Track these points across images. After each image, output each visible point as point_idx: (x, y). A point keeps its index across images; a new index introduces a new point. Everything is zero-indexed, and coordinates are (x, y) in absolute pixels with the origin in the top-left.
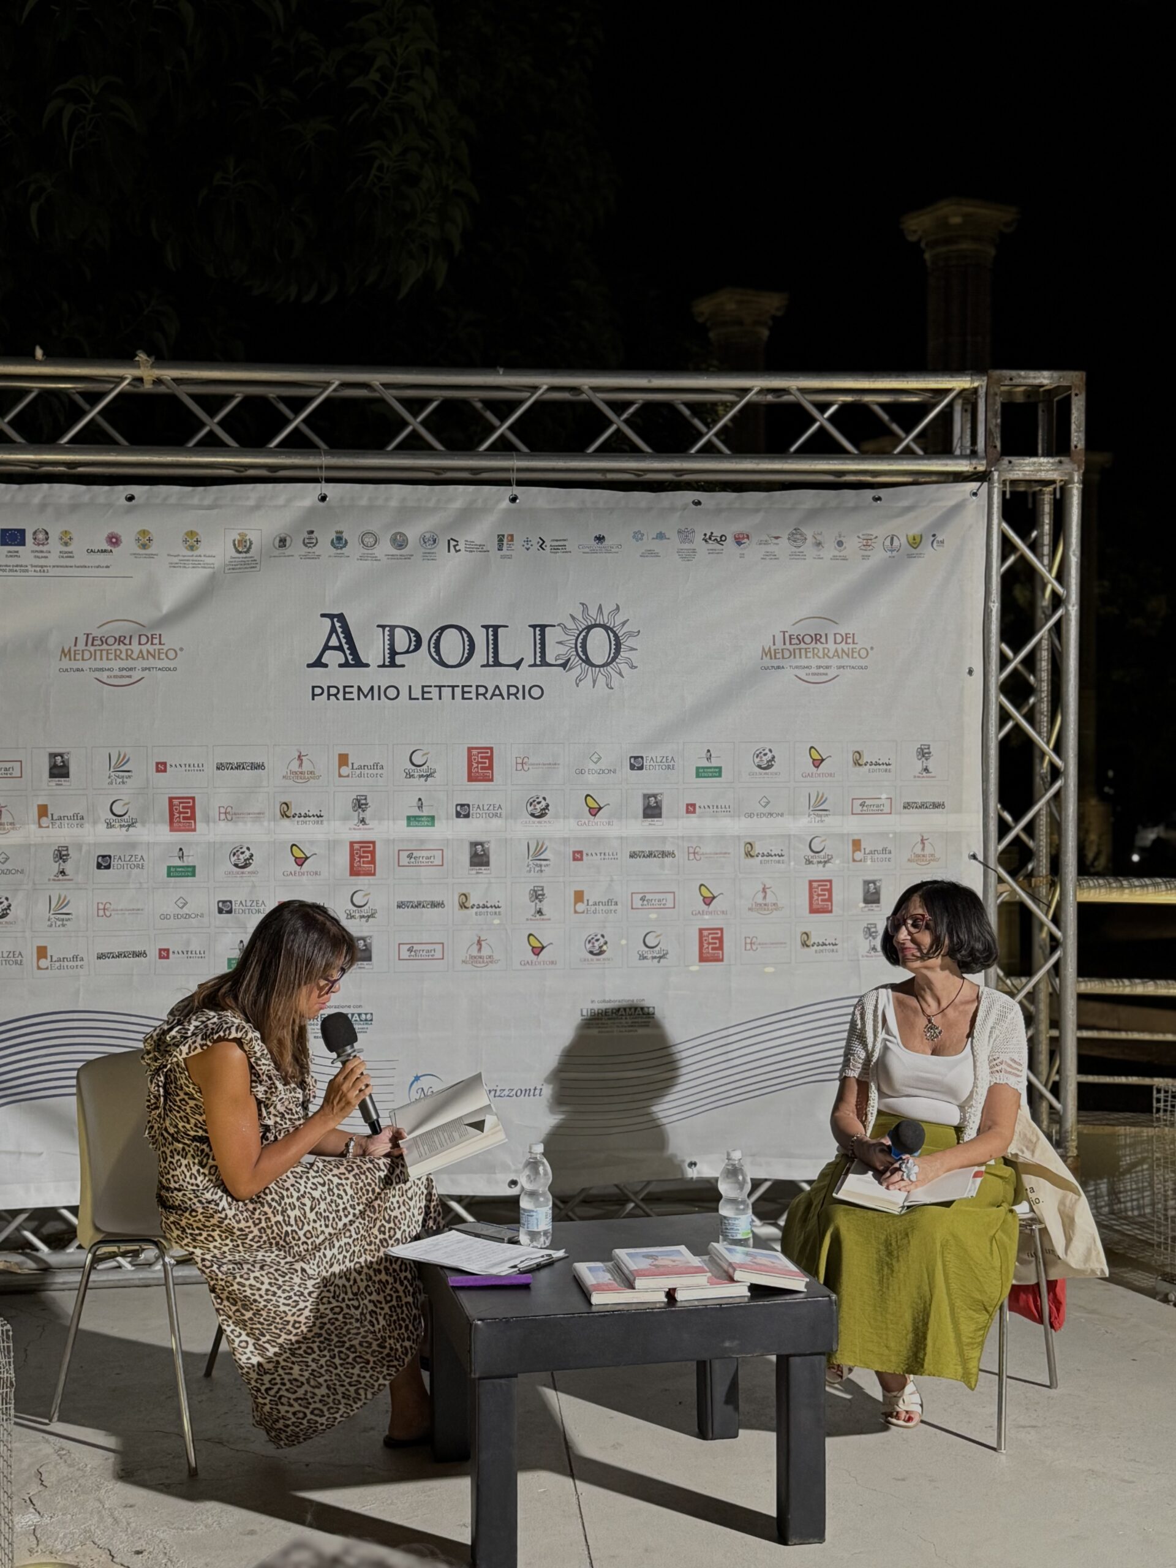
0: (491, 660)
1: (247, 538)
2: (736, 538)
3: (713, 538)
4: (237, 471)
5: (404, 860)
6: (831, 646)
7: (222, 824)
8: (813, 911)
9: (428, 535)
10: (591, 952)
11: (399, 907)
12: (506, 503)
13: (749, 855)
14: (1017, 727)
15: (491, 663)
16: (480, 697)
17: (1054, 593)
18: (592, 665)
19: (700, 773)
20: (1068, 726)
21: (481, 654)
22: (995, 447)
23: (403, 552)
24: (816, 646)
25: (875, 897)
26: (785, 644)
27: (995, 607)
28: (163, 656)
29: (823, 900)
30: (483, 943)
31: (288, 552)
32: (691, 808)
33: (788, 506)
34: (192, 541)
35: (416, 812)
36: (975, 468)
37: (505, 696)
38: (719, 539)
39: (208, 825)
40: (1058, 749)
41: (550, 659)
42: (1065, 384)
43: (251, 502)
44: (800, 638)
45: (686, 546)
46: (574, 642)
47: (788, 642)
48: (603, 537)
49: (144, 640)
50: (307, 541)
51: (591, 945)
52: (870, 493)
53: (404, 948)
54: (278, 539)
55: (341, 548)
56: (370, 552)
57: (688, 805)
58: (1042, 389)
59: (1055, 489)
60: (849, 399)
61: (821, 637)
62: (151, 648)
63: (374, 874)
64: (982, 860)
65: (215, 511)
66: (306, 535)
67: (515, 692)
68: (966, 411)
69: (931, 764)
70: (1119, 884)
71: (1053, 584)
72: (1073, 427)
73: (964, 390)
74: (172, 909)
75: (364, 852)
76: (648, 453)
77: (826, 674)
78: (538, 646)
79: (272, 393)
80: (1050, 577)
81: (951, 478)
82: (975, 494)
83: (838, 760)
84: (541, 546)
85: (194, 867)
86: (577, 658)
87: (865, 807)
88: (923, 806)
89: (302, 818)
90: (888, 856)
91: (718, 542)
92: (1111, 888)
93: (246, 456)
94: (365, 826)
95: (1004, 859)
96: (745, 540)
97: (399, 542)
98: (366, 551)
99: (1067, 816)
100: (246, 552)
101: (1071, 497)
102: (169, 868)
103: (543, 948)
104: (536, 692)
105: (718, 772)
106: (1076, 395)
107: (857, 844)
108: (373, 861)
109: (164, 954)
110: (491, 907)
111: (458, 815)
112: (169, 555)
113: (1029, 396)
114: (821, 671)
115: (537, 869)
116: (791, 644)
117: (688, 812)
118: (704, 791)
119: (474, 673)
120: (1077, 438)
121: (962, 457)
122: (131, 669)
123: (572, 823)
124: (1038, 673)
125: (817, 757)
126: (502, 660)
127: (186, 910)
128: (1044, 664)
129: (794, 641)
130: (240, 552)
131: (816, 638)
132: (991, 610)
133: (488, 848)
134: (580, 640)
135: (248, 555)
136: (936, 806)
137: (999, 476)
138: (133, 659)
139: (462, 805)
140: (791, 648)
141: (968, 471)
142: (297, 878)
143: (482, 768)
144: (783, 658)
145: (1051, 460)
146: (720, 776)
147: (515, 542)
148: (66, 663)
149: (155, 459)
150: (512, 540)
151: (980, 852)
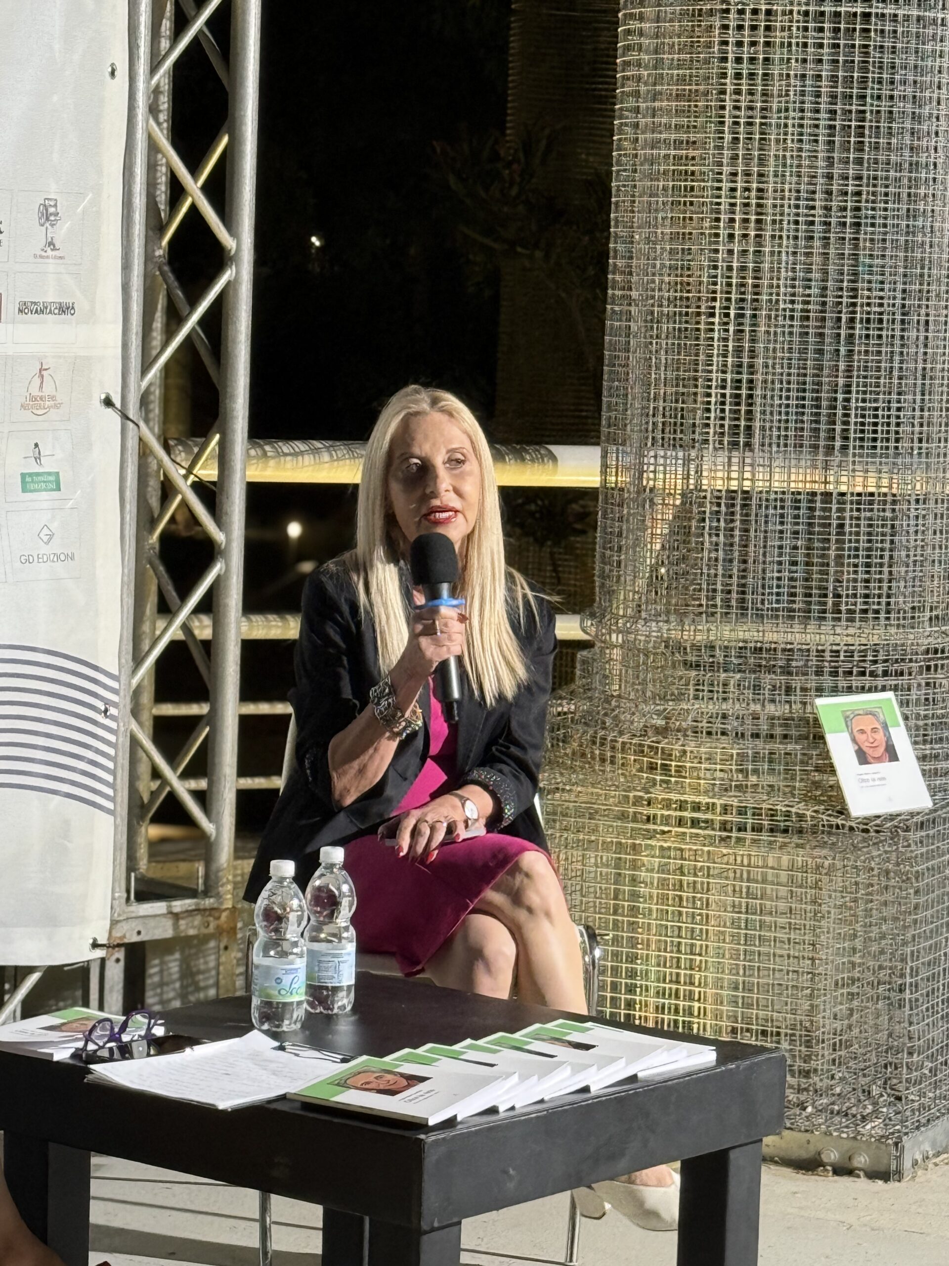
64: (118, 406)
69: (57, 234)
151: (116, 393)
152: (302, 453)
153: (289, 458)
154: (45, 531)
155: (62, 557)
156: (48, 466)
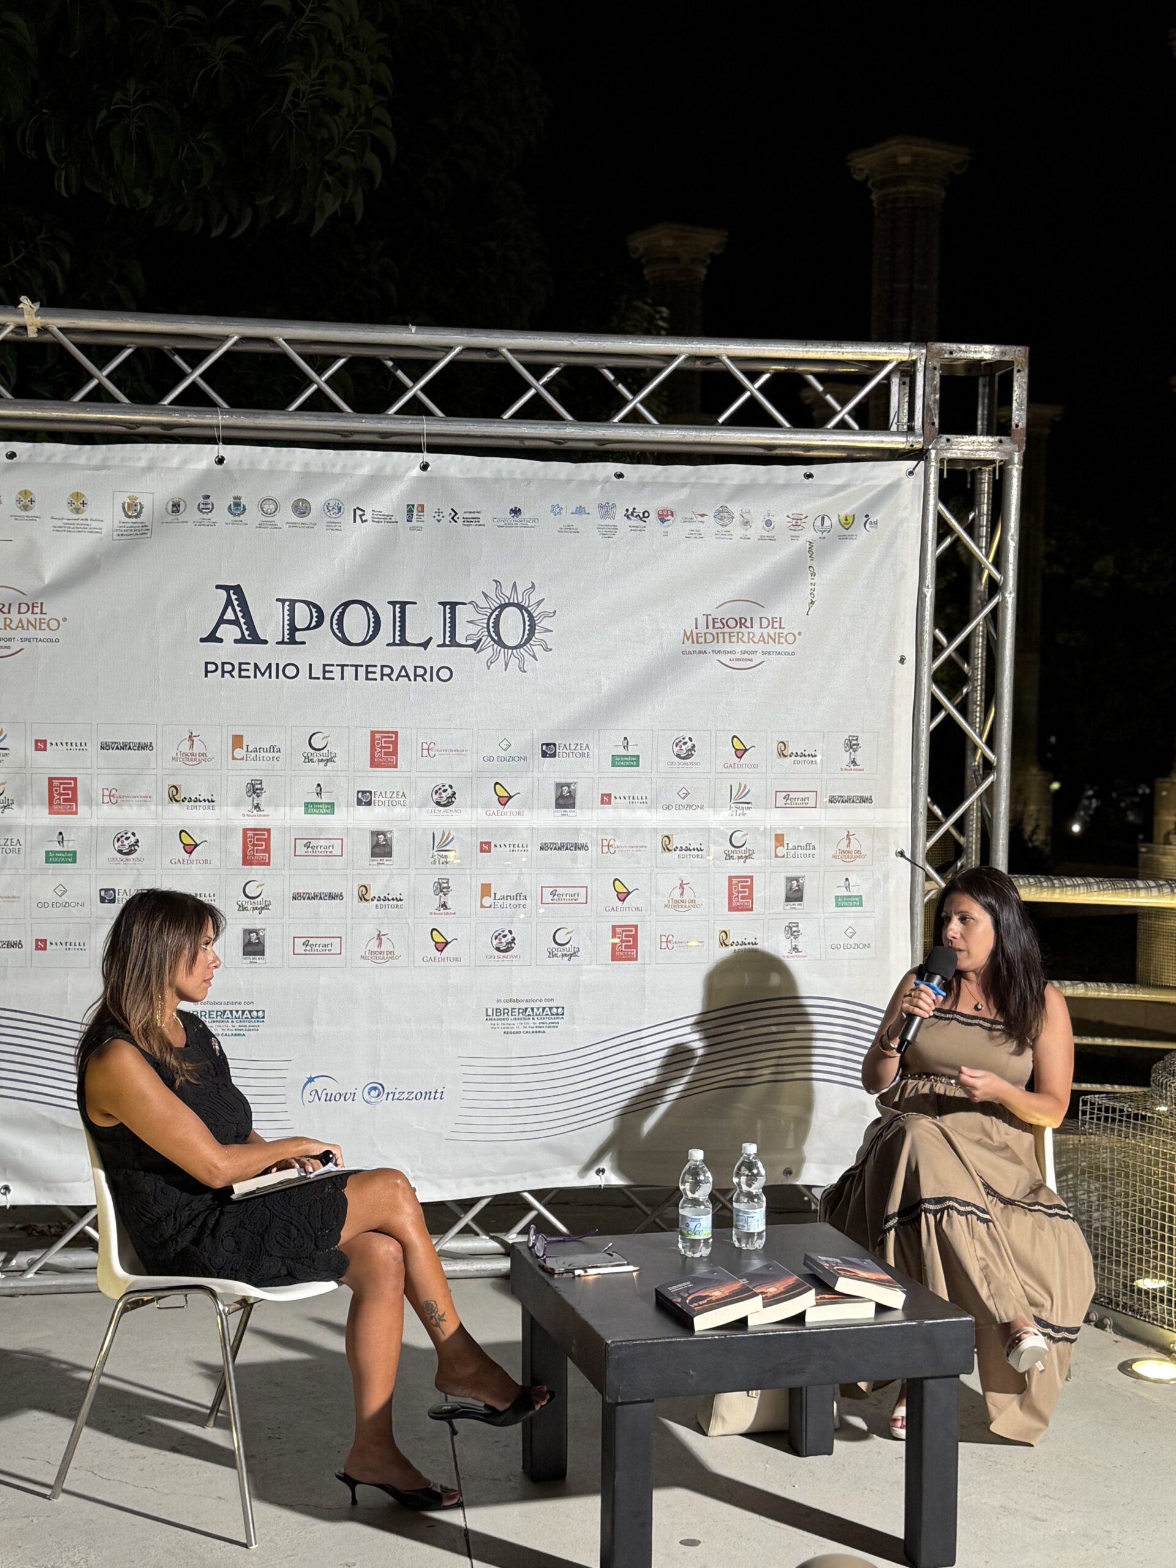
0: (397, 638)
1: (138, 501)
2: (659, 515)
3: (635, 514)
4: (128, 428)
5: (301, 850)
6: (757, 630)
7: (105, 807)
8: (732, 908)
9: (332, 503)
10: (498, 949)
11: (294, 898)
12: (416, 471)
13: (665, 849)
14: (949, 717)
15: (397, 642)
16: (385, 678)
17: (990, 577)
18: (505, 647)
19: (617, 761)
20: (1001, 717)
21: (386, 632)
22: (933, 424)
23: (305, 520)
24: (741, 630)
25: (799, 894)
26: (707, 628)
27: (929, 593)
28: (44, 626)
29: (742, 898)
30: (383, 937)
31: (181, 517)
32: (606, 799)
33: (715, 481)
34: (78, 503)
35: (315, 799)
36: (912, 446)
37: (412, 678)
38: (641, 516)
39: (91, 808)
40: (991, 742)
41: (460, 638)
42: (1006, 358)
43: (143, 463)
44: (724, 621)
45: (608, 522)
46: (486, 621)
47: (711, 626)
48: (520, 510)
49: (24, 608)
50: (202, 506)
51: (497, 941)
52: (802, 469)
53: (299, 942)
54: (171, 504)
55: (239, 515)
56: (268, 519)
57: (603, 795)
58: (983, 363)
59: (994, 469)
60: (782, 368)
61: (746, 620)
62: (31, 617)
63: (268, 864)
64: (909, 858)
65: (103, 472)
66: (201, 500)
67: (421, 673)
68: (904, 383)
69: (859, 756)
70: (1050, 884)
71: (990, 569)
72: (1015, 405)
73: (901, 363)
74: (49, 896)
75: (258, 840)
76: (568, 420)
77: (751, 660)
78: (448, 625)
79: (166, 345)
80: (988, 562)
81: (887, 455)
82: (911, 473)
83: (762, 752)
84: (453, 518)
85: (75, 852)
86: (489, 639)
87: (788, 800)
88: (849, 800)
89: (192, 803)
90: (811, 852)
91: (641, 519)
92: (1042, 887)
93: (138, 414)
94: (259, 813)
95: (931, 856)
96: (670, 517)
97: (302, 508)
98: (264, 519)
99: (999, 813)
100: (136, 517)
101: (1011, 478)
102: (47, 853)
103: (447, 943)
104: (444, 674)
105: (635, 761)
106: (1019, 371)
107: (779, 839)
108: (267, 850)
109: (41, 945)
110: (393, 899)
111: (360, 802)
112: (52, 518)
113: (970, 370)
114: (746, 656)
115: (442, 860)
116: (714, 627)
117: (603, 802)
118: (621, 781)
119: (379, 652)
120: (1019, 416)
121: (898, 433)
122: (10, 640)
123: (481, 811)
124: (971, 660)
125: (741, 747)
126: (408, 639)
127: (65, 898)
128: (979, 652)
129: (717, 625)
130: (130, 517)
131: (741, 622)
132: (926, 596)
133: (391, 839)
134: (492, 620)
135: (138, 520)
136: (864, 800)
137: (936, 454)
138: (11, 629)
139: (364, 792)
140: (714, 632)
141: (904, 449)
142: (185, 866)
143: (386, 753)
144: (706, 642)
145: (991, 439)
146: (638, 765)
147: (425, 513)
149: (39, 414)
150: (422, 511)
151: (908, 849)
152: (1079, 885)
153: (1069, 888)
154: (850, 930)
155: (861, 946)
156: (854, 892)
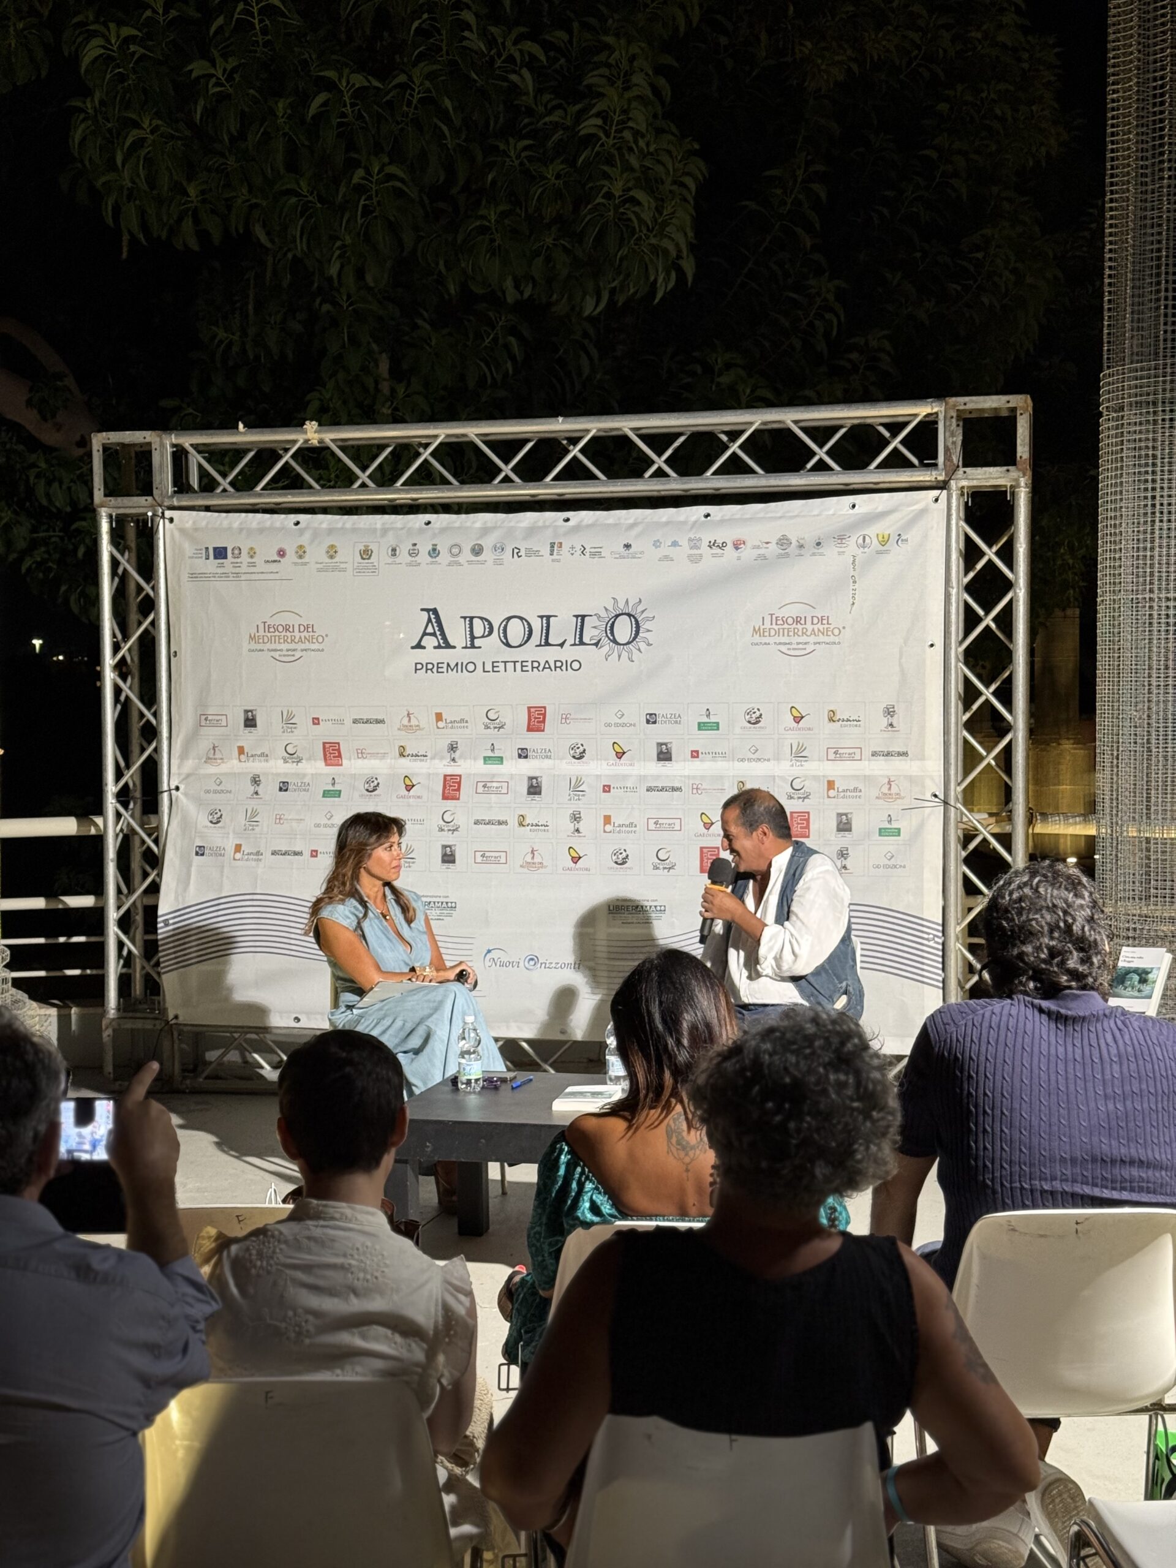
0: (544, 641)
1: (370, 548)
2: (734, 545)
3: (716, 545)
5: (480, 789)
6: (809, 626)
7: (359, 760)
9: (498, 546)
10: (616, 863)
11: (475, 823)
12: (561, 523)
16: (534, 670)
19: (701, 726)
21: (536, 638)
22: (953, 460)
23: (479, 558)
24: (797, 626)
25: (848, 826)
26: (771, 624)
28: (314, 641)
29: (800, 828)
30: (535, 853)
31: (397, 560)
32: (695, 754)
33: (779, 515)
34: (332, 552)
35: (490, 754)
36: (936, 479)
37: (553, 667)
38: (721, 545)
39: (350, 761)
41: (586, 640)
42: (1012, 405)
43: (377, 527)
44: (784, 620)
45: (696, 552)
47: (774, 623)
48: (630, 545)
49: (302, 628)
50: (411, 552)
51: (616, 857)
52: (849, 499)
53: (479, 855)
54: (391, 549)
55: (435, 557)
56: (455, 559)
57: (692, 751)
59: (1006, 492)
61: (801, 619)
63: (459, 799)
64: (943, 799)
65: (352, 534)
66: (411, 548)
67: (559, 665)
69: (896, 720)
72: (1019, 441)
73: (925, 415)
74: (322, 822)
75: (453, 782)
76: (673, 477)
77: (805, 649)
78: (578, 630)
81: (917, 486)
82: (937, 500)
83: (816, 719)
84: (582, 552)
85: (340, 791)
87: (837, 755)
88: (889, 754)
89: (413, 757)
90: (857, 793)
91: (720, 548)
93: (382, 491)
94: (455, 764)
96: (741, 544)
97: (477, 550)
98: (449, 559)
100: (368, 559)
101: (1019, 499)
102: (324, 791)
103: (579, 858)
104: (576, 665)
105: (716, 725)
106: (1021, 415)
107: (831, 785)
108: (459, 790)
109: (313, 854)
110: (542, 825)
111: (520, 756)
112: (316, 562)
115: (576, 798)
116: (776, 624)
117: (693, 757)
118: (702, 740)
119: (531, 652)
120: (1023, 450)
122: (295, 650)
123: (604, 763)
125: (798, 715)
126: (551, 641)
127: (332, 823)
130: (364, 559)
131: (797, 621)
133: (541, 782)
136: (900, 754)
137: (956, 484)
138: (295, 642)
139: (522, 749)
140: (776, 627)
141: (932, 481)
142: (406, 802)
143: (538, 722)
144: (770, 636)
146: (718, 729)
147: (563, 549)
148: (254, 646)
150: (561, 547)
151: (941, 792)
154: (889, 854)
155: (898, 867)
